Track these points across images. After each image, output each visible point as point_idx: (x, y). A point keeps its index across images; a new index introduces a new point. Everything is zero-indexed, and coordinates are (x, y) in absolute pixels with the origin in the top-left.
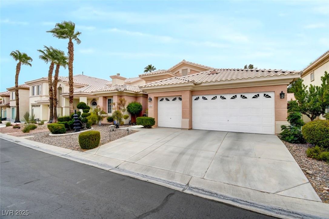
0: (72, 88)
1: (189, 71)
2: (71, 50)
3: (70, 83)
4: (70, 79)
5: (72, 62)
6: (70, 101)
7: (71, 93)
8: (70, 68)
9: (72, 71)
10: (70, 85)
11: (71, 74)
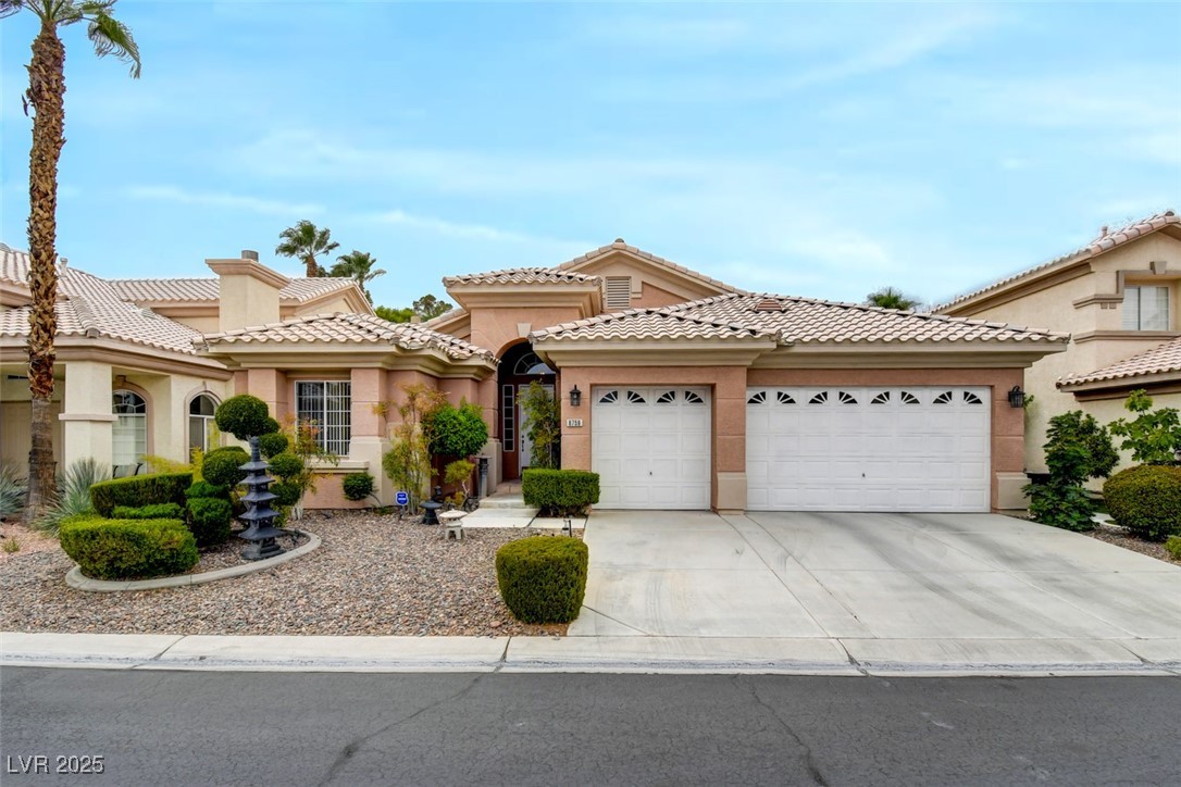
0: (49, 308)
1: (636, 286)
2: (54, 86)
3: (39, 277)
4: (37, 256)
5: (56, 158)
6: (39, 382)
7: (46, 336)
8: (43, 187)
9: (53, 208)
10: (42, 291)
11: (49, 224)
